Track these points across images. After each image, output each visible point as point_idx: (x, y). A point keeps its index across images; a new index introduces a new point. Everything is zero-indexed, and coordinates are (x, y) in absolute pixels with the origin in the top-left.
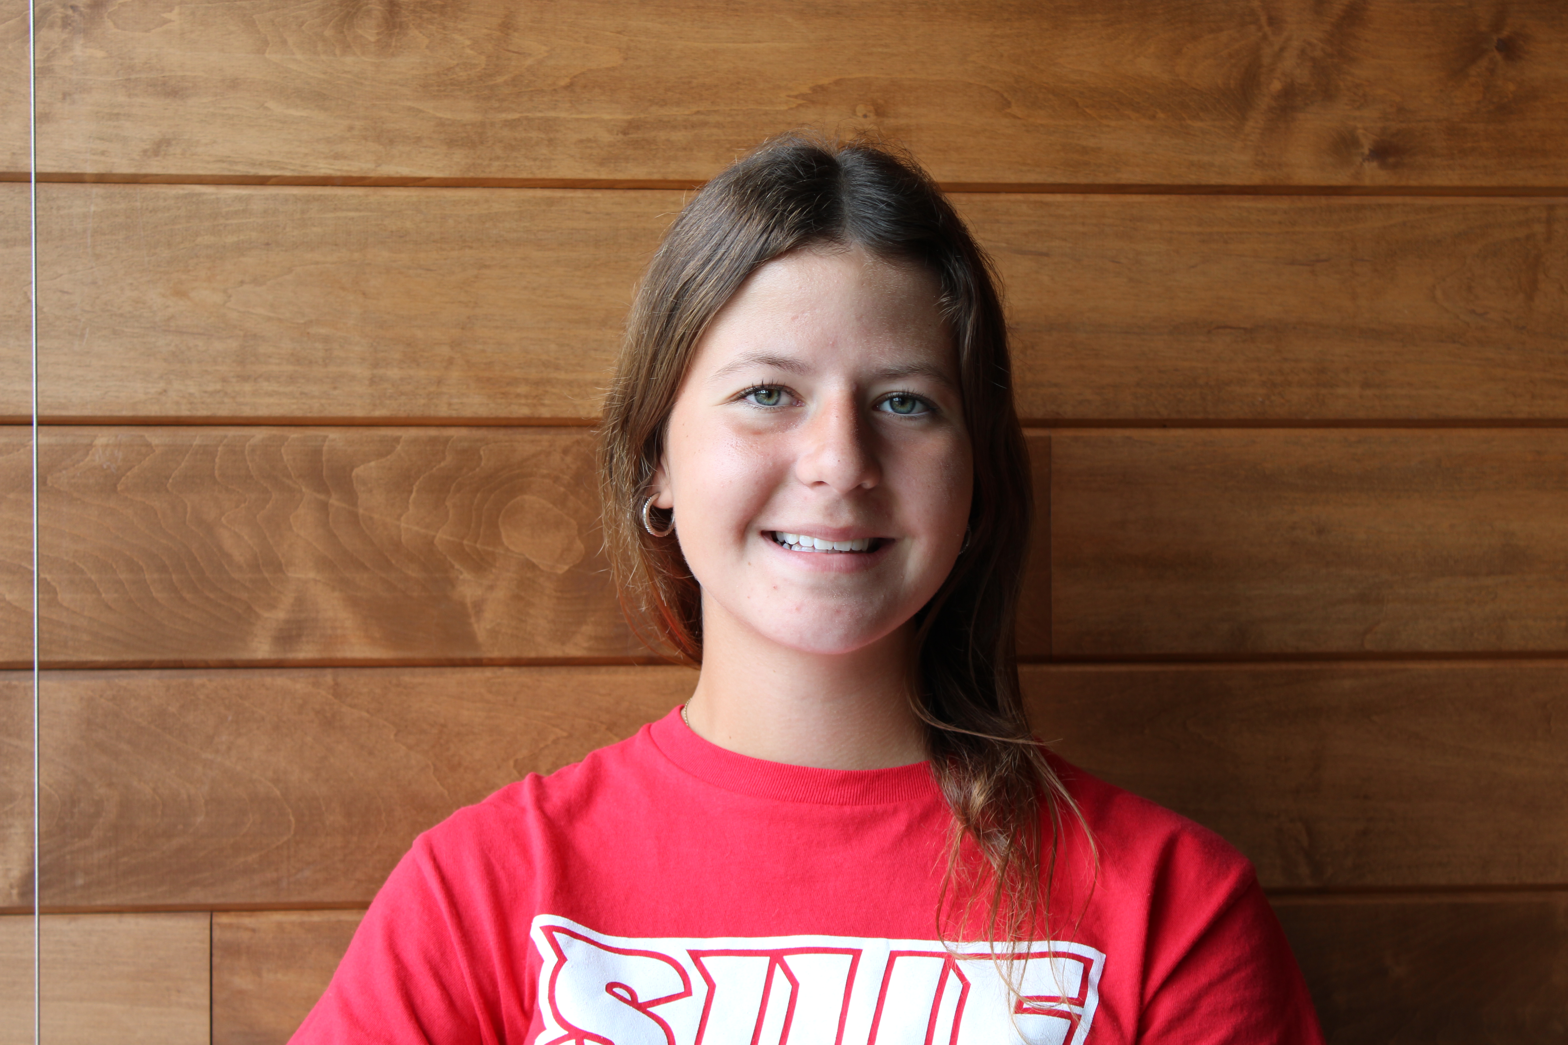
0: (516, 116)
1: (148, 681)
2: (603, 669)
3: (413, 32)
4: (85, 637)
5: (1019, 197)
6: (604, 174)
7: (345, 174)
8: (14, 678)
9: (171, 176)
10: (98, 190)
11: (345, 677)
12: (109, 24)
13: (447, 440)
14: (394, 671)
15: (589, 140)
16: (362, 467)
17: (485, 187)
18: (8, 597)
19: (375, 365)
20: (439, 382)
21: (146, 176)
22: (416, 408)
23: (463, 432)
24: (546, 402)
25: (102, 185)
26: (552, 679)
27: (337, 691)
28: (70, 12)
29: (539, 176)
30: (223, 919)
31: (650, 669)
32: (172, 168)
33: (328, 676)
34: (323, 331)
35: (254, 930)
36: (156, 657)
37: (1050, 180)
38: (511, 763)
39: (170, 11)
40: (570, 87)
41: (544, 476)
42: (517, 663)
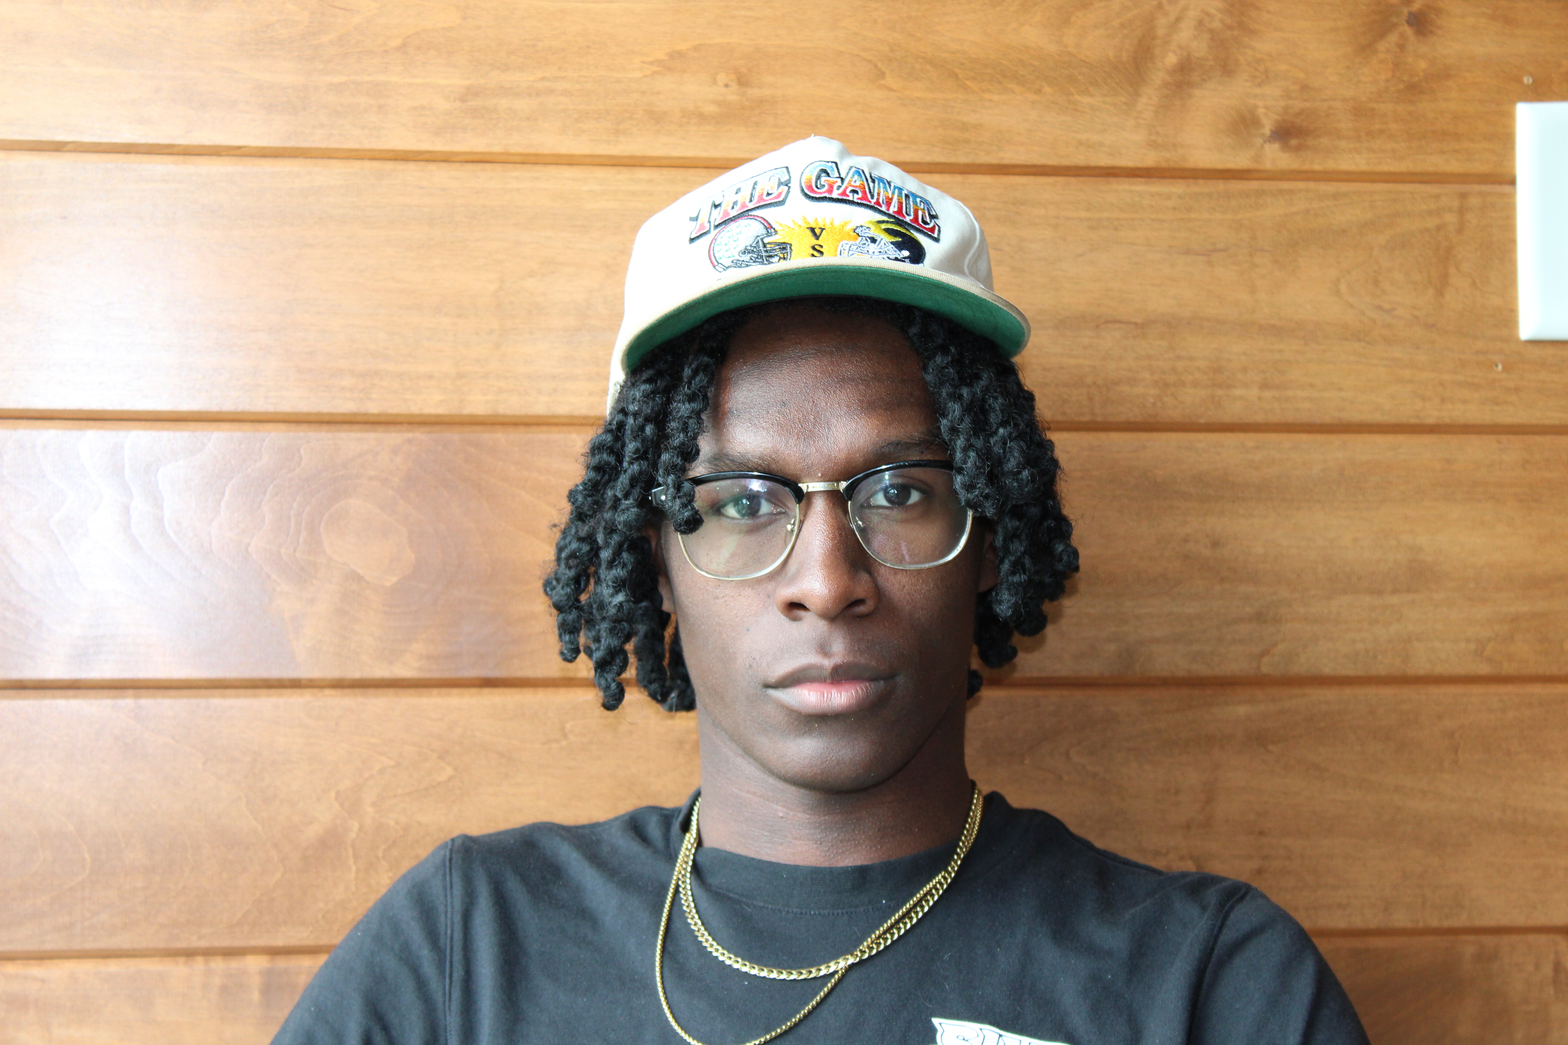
0: (343, 79)
2: (435, 691)
6: (439, 145)
7: (151, 141)
11: (149, 699)
13: (263, 437)
15: (423, 108)
16: (168, 466)
17: (306, 158)
19: (184, 353)
22: (229, 401)
23: (282, 429)
26: (378, 702)
27: (139, 715)
29: (368, 146)
31: (486, 691)
33: (129, 699)
35: (43, 981)
37: (928, 159)
38: (333, 794)
40: (402, 48)
41: (371, 478)
42: (339, 685)
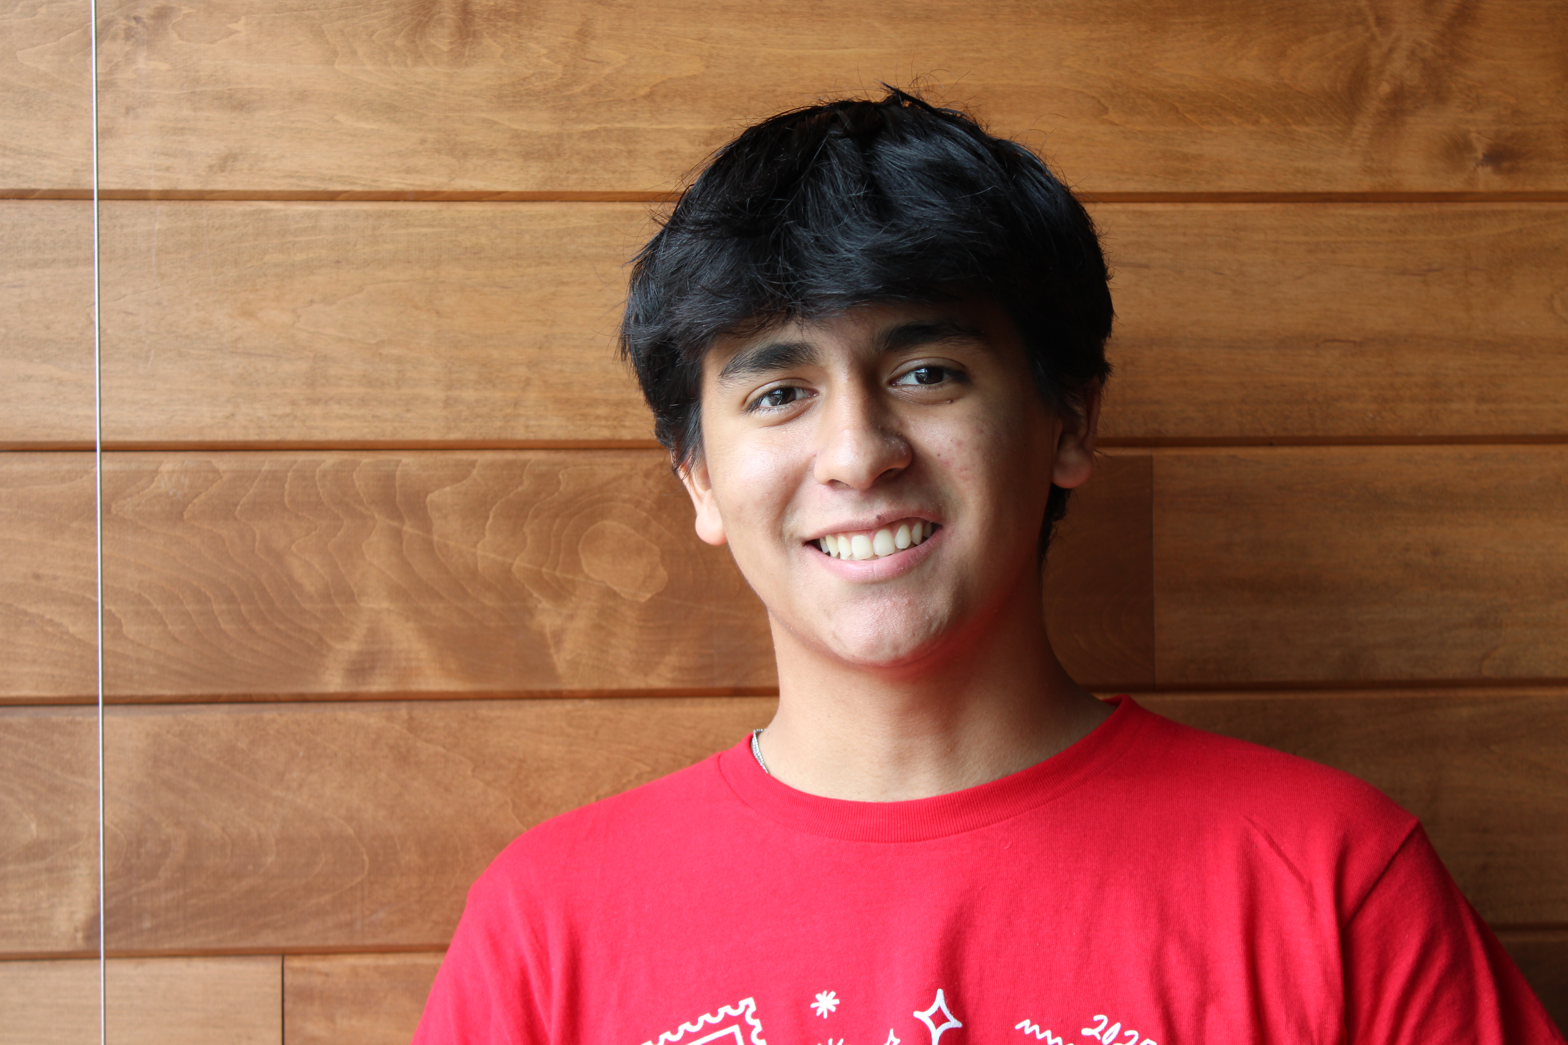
0: (595, 127)
1: (217, 715)
2: (688, 701)
3: (487, 41)
4: (152, 671)
5: (1117, 207)
7: (417, 189)
8: (78, 714)
9: (238, 192)
10: (163, 207)
11: (420, 711)
12: (174, 35)
13: (525, 464)
14: (471, 704)
15: (670, 152)
16: (436, 493)
17: (562, 201)
18: (72, 630)
19: (450, 386)
20: (516, 404)
21: (212, 192)
22: (492, 430)
23: (541, 455)
24: (627, 423)
25: (167, 203)
26: (635, 711)
27: (412, 726)
28: (133, 23)
29: (618, 189)
30: (295, 963)
31: (736, 701)
32: (239, 184)
33: (403, 710)
34: (396, 351)
35: (327, 975)
36: (224, 691)
37: (1150, 189)
39: (236, 22)
40: (649, 96)
41: (625, 501)
42: (598, 695)
